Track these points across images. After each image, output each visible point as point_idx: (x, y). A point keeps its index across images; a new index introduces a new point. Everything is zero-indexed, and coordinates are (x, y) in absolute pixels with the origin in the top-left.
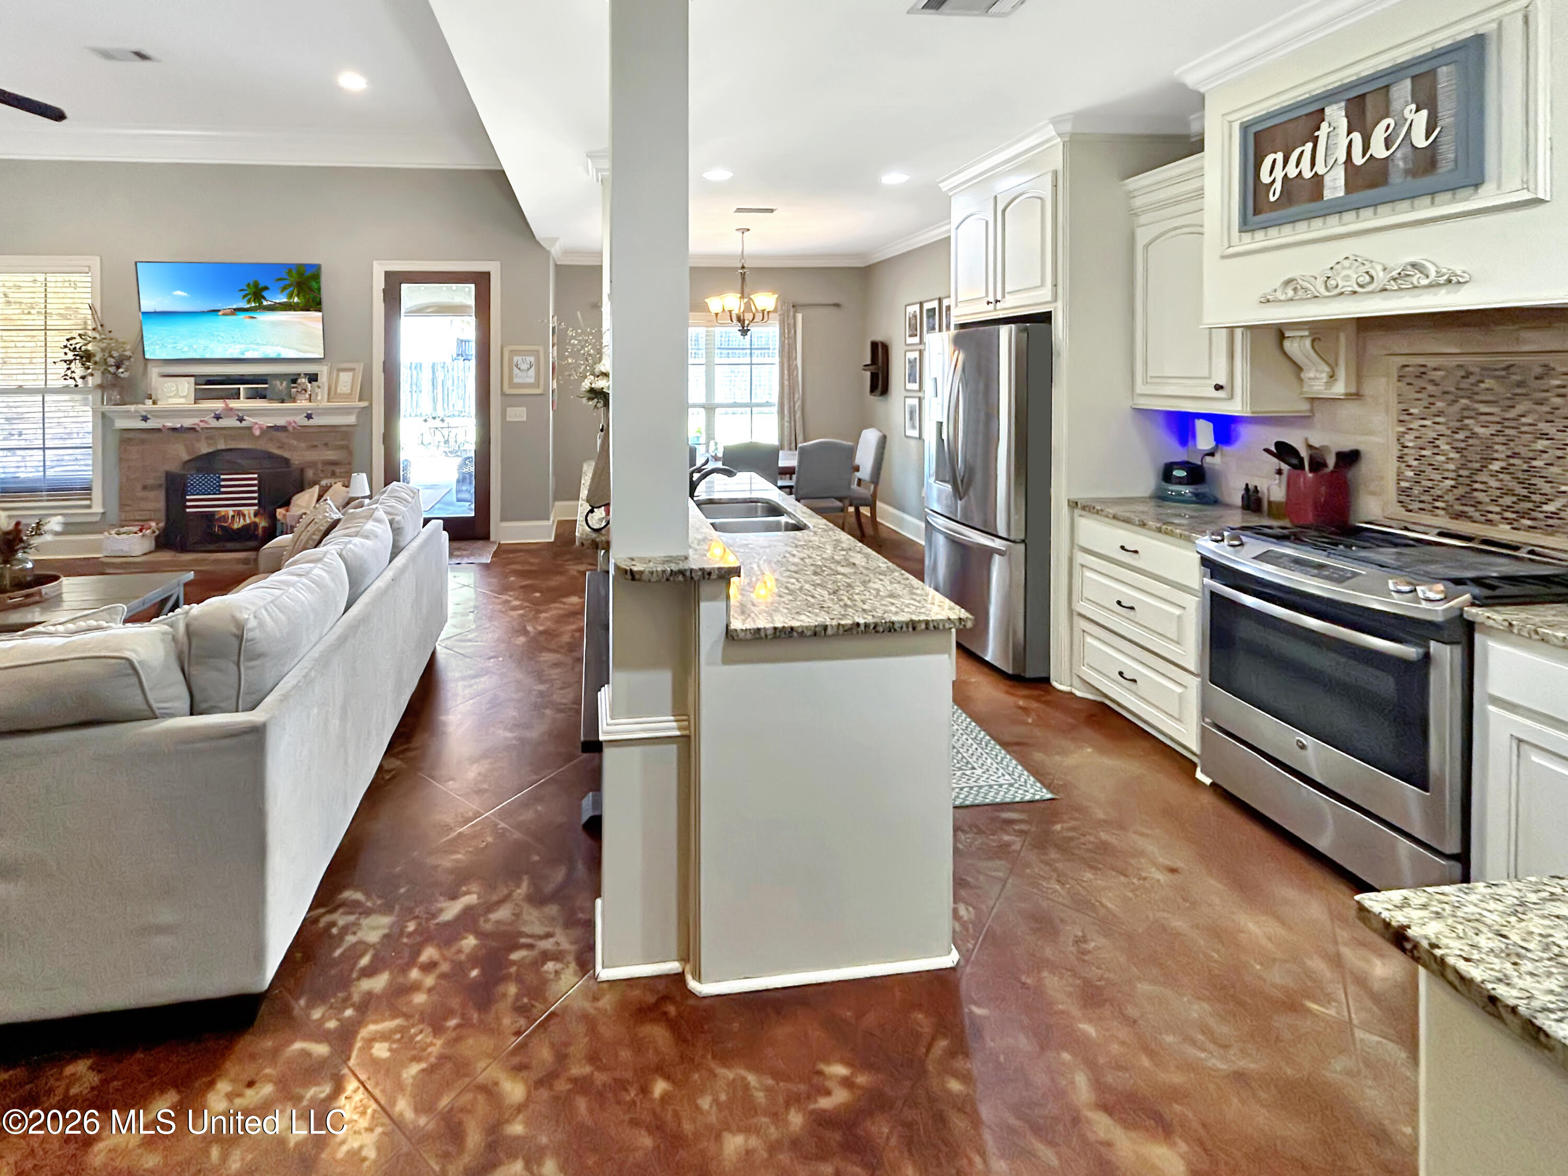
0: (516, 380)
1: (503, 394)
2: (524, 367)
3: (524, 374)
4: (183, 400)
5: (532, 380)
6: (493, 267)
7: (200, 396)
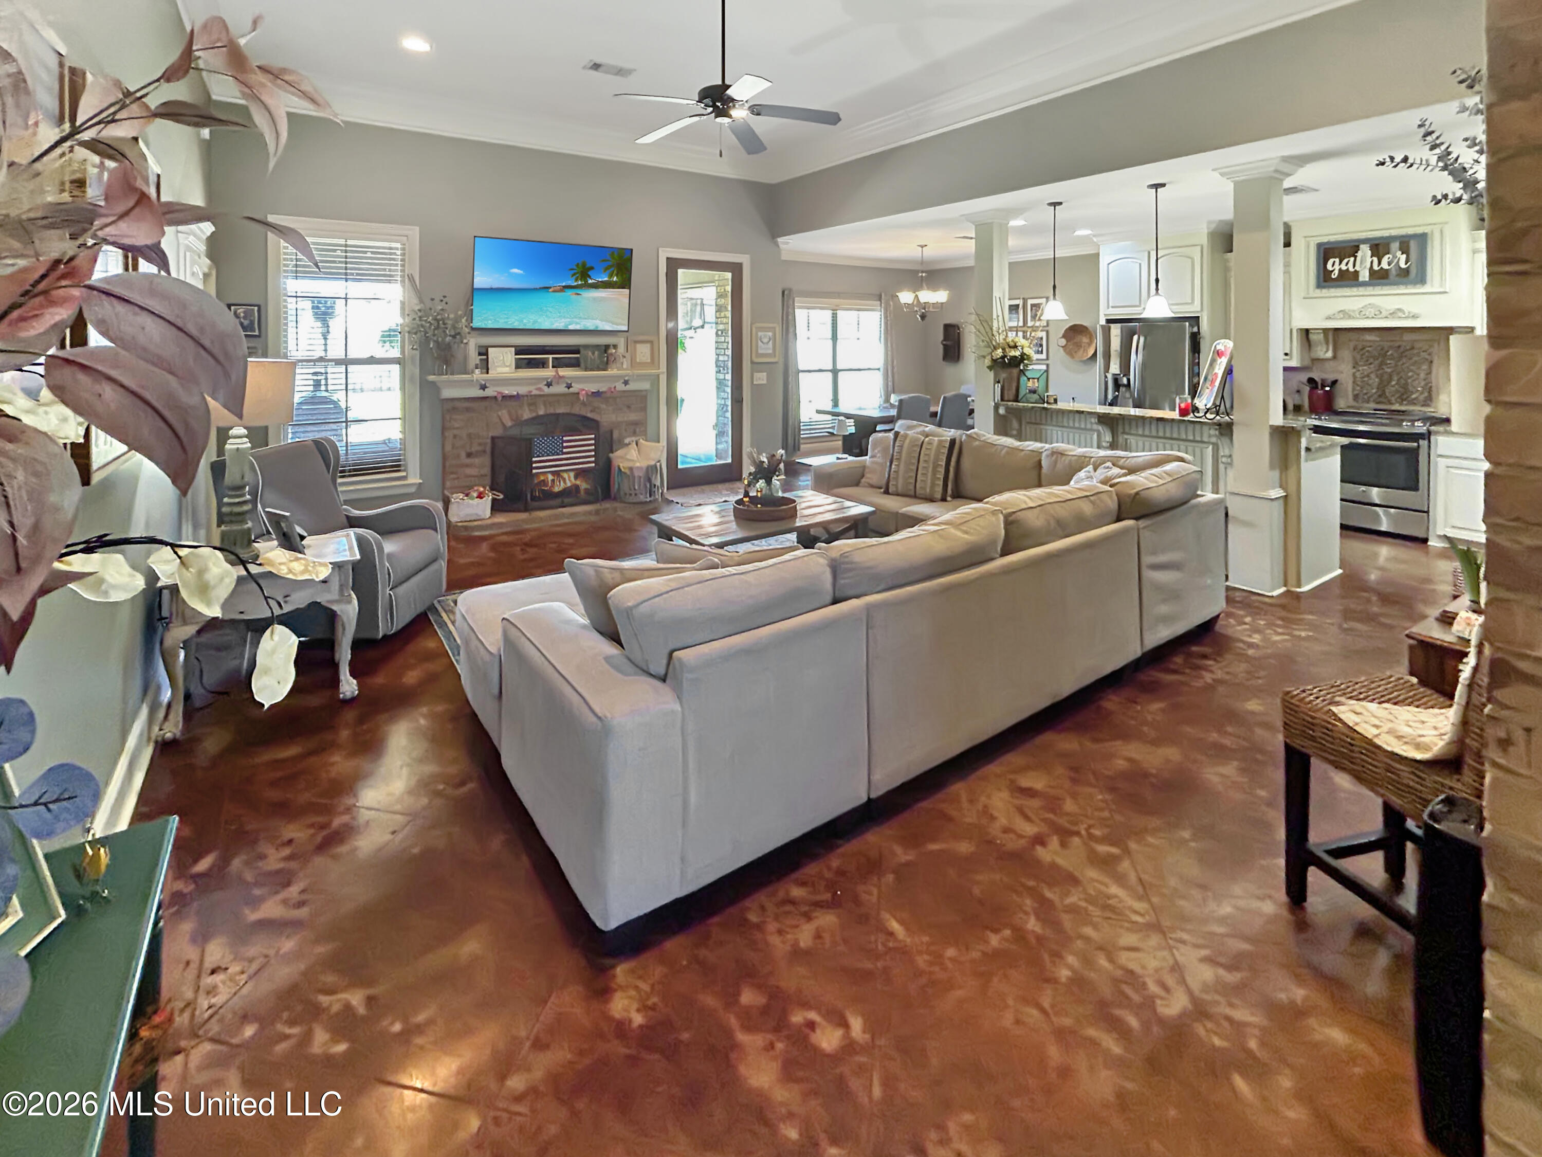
0: (760, 351)
1: (752, 362)
2: (765, 340)
3: (766, 346)
4: (507, 369)
5: (771, 351)
6: (744, 259)
7: (519, 365)
